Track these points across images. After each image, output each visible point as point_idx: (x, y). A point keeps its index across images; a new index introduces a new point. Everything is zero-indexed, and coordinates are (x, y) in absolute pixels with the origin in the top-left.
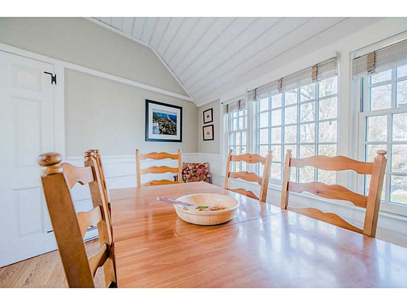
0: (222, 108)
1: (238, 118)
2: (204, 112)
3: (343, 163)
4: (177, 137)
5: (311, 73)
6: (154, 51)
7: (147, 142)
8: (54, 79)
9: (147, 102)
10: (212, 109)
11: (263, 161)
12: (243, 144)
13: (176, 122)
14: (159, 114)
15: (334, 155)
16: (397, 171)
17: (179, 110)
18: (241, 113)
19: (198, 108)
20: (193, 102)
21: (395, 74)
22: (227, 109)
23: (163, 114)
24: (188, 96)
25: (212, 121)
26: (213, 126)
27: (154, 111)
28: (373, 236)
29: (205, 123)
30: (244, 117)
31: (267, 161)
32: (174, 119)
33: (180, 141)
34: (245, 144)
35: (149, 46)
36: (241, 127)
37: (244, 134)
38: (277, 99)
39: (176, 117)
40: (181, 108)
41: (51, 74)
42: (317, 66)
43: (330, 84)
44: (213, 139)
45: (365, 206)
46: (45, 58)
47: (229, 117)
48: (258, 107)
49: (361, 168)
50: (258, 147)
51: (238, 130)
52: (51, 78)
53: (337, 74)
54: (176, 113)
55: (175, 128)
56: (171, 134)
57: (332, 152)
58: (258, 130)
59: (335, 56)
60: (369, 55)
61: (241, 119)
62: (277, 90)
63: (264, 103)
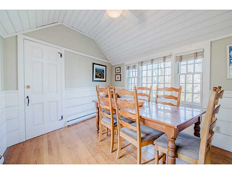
0: (125, 67)
1: (133, 72)
2: (116, 68)
3: (172, 89)
4: (104, 80)
5: (163, 59)
6: (96, 41)
7: (93, 82)
8: (61, 55)
9: (93, 64)
10: (120, 67)
11: (149, 89)
12: (135, 83)
13: (104, 73)
14: (98, 69)
15: (170, 87)
16: (187, 92)
17: (105, 67)
18: (134, 70)
19: (112, 66)
20: (110, 63)
21: (187, 63)
22: (128, 68)
23: (99, 69)
24: (108, 61)
25: (120, 72)
26: (120, 74)
27: (96, 68)
28: (179, 106)
29: (116, 73)
30: (136, 71)
31: (150, 89)
32: (103, 71)
33: (105, 81)
34: (136, 83)
35: (94, 39)
36: (134, 76)
37: (136, 79)
38: (150, 67)
39: (104, 70)
40: (106, 66)
41: (60, 53)
42: (165, 57)
43: (169, 64)
44: (121, 81)
45: (177, 100)
46: (58, 47)
47: (129, 71)
48: (142, 69)
49: (176, 90)
50: (142, 84)
51: (133, 77)
52: (60, 55)
53: (171, 61)
54: (104, 69)
55: (104, 75)
56: (102, 78)
57: (169, 86)
58: (142, 78)
59: (170, 55)
60: (180, 56)
61: (134, 73)
62: (150, 63)
63: (144, 67)
